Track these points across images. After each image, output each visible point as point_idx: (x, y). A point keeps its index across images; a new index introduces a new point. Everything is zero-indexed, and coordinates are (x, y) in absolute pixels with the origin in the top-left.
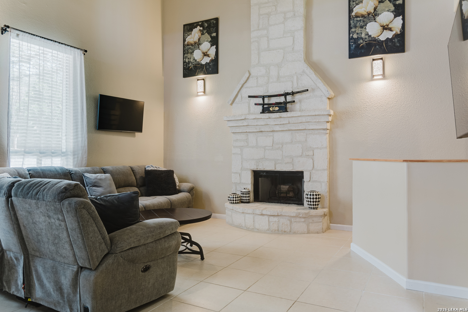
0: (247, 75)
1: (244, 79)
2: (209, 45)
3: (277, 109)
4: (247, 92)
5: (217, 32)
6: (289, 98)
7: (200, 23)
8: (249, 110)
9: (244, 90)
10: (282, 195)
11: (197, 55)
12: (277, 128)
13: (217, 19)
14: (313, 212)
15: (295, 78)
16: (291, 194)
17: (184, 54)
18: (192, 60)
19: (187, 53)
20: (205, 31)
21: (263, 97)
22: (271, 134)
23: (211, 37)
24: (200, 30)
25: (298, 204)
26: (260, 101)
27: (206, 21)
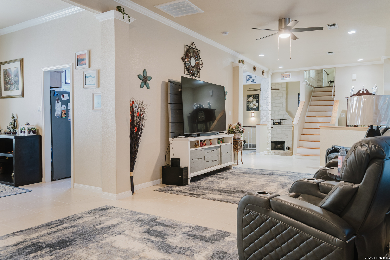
2: (256, 102)
3: (278, 124)
5: (258, 98)
6: (281, 121)
7: (253, 95)
10: (278, 148)
11: (252, 105)
12: (278, 129)
13: (258, 95)
14: (288, 152)
15: (283, 115)
16: (281, 148)
17: (247, 104)
18: (250, 106)
19: (248, 104)
20: (254, 98)
21: (274, 120)
22: (276, 130)
23: (257, 100)
25: (283, 150)
26: (273, 121)
27: (255, 95)
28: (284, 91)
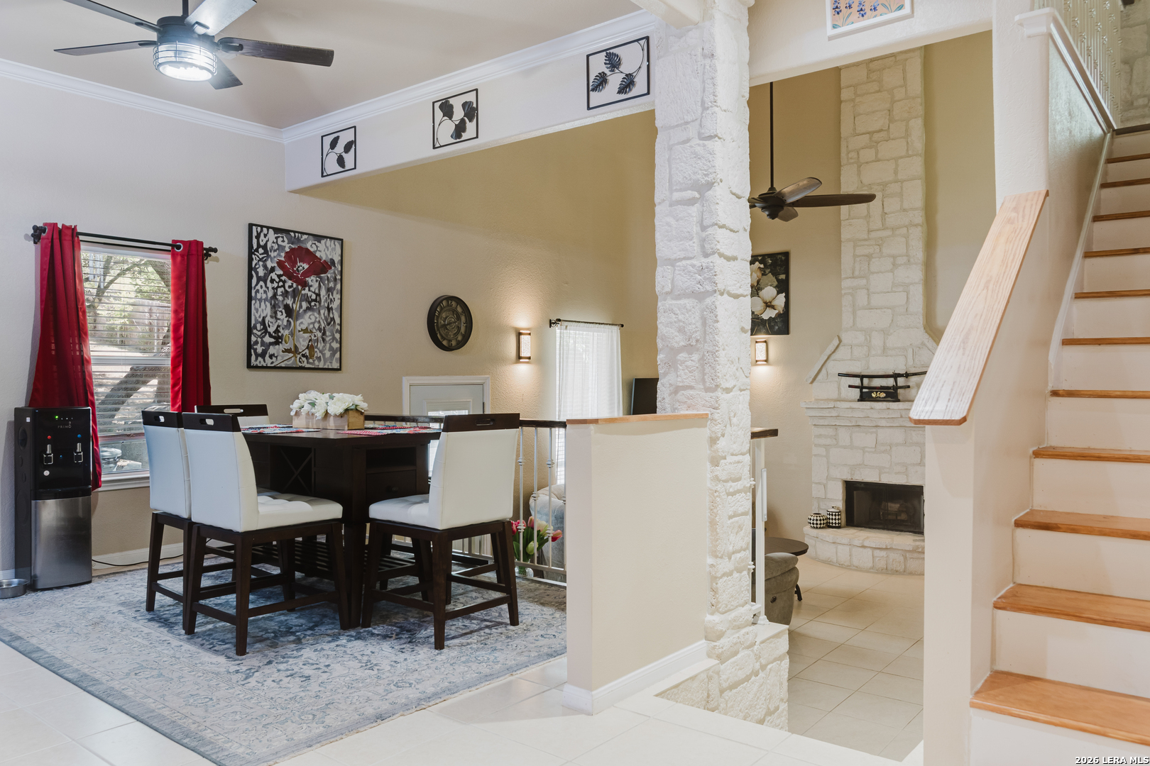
0: (836, 342)
1: (831, 348)
2: (774, 291)
3: (883, 395)
4: (835, 367)
5: (787, 273)
6: (901, 381)
7: (760, 258)
8: (840, 393)
9: (830, 364)
10: (890, 517)
11: (755, 305)
12: (883, 423)
13: (787, 254)
15: (910, 351)
16: (903, 517)
20: (768, 271)
21: (862, 377)
22: (874, 430)
23: (778, 280)
24: (759, 267)
25: (915, 532)
26: (857, 382)
27: (771, 256)
28: (916, 225)
